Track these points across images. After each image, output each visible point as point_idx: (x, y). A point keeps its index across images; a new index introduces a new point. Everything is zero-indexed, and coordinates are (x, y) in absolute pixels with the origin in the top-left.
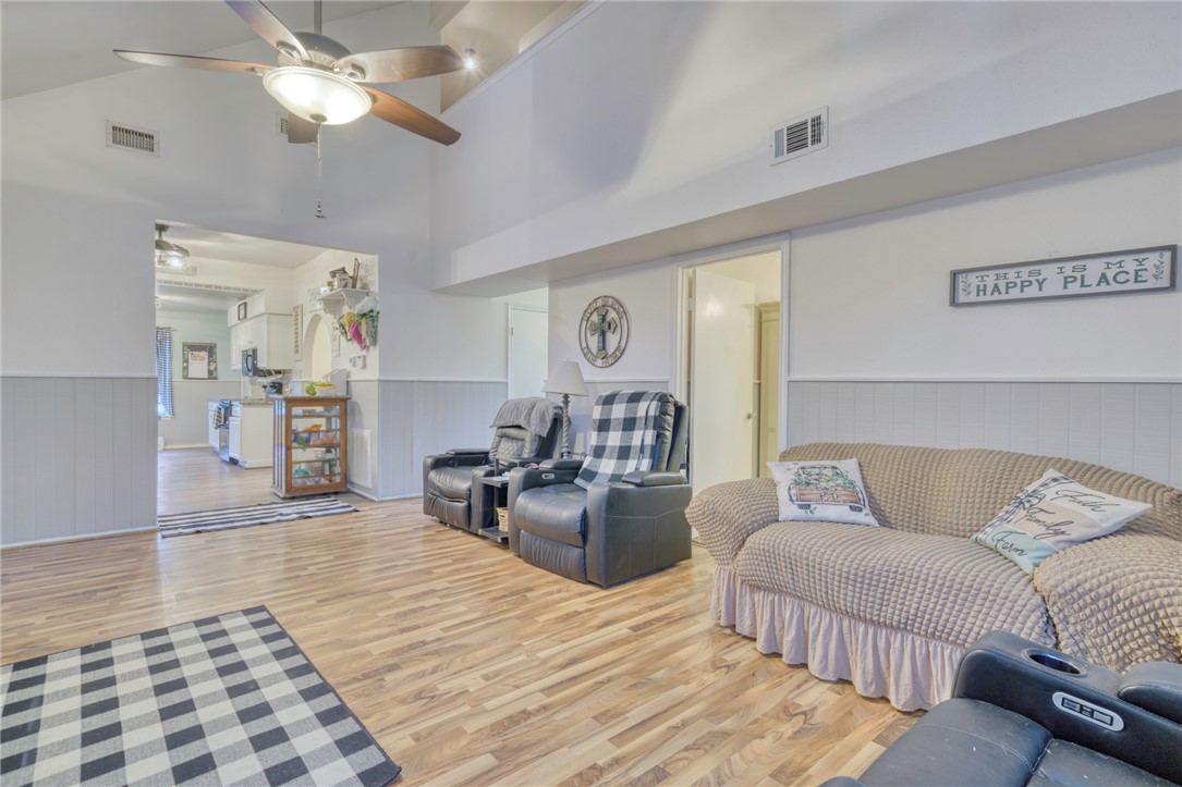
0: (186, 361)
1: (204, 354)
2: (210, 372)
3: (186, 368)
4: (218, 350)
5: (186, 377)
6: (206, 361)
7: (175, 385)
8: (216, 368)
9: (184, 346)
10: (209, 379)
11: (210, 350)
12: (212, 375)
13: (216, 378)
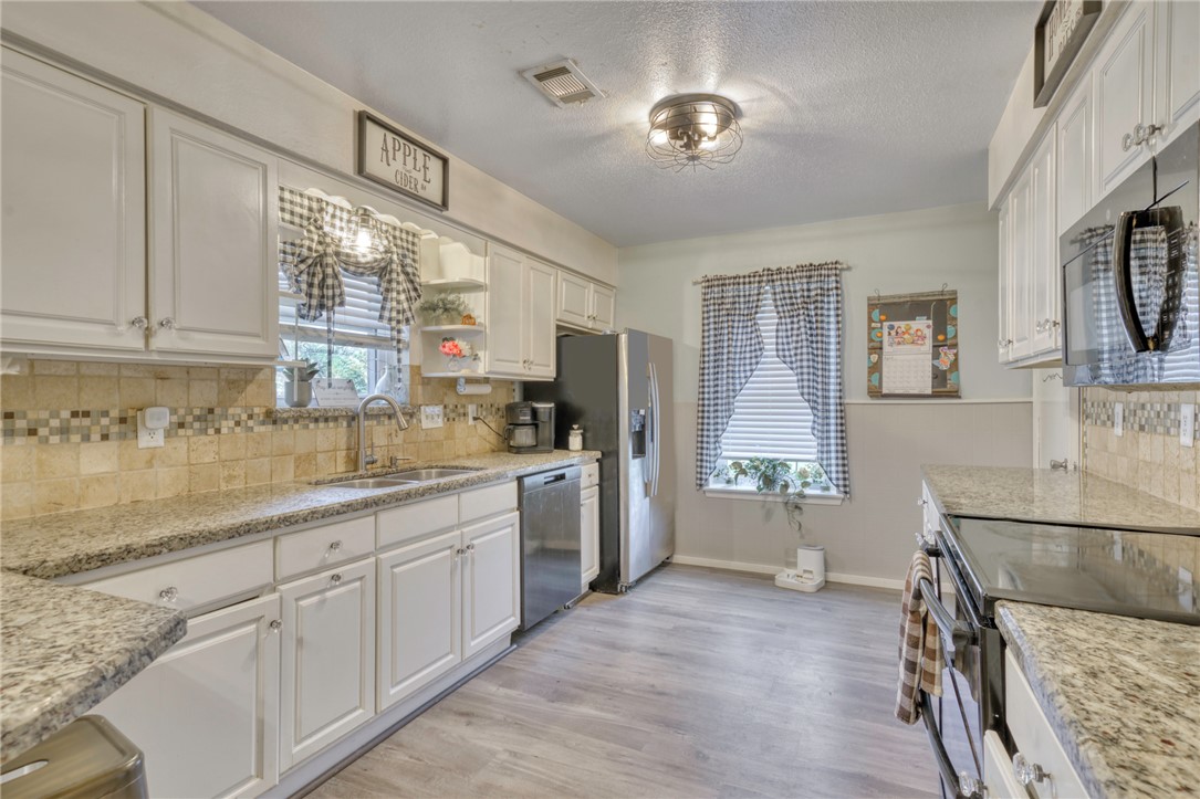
0: (876, 348)
1: (922, 325)
2: (939, 377)
3: (875, 368)
4: (963, 311)
5: (876, 393)
6: (929, 342)
7: (851, 413)
8: (955, 365)
9: (871, 307)
10: (935, 395)
11: (939, 309)
12: (944, 386)
13: (955, 394)
